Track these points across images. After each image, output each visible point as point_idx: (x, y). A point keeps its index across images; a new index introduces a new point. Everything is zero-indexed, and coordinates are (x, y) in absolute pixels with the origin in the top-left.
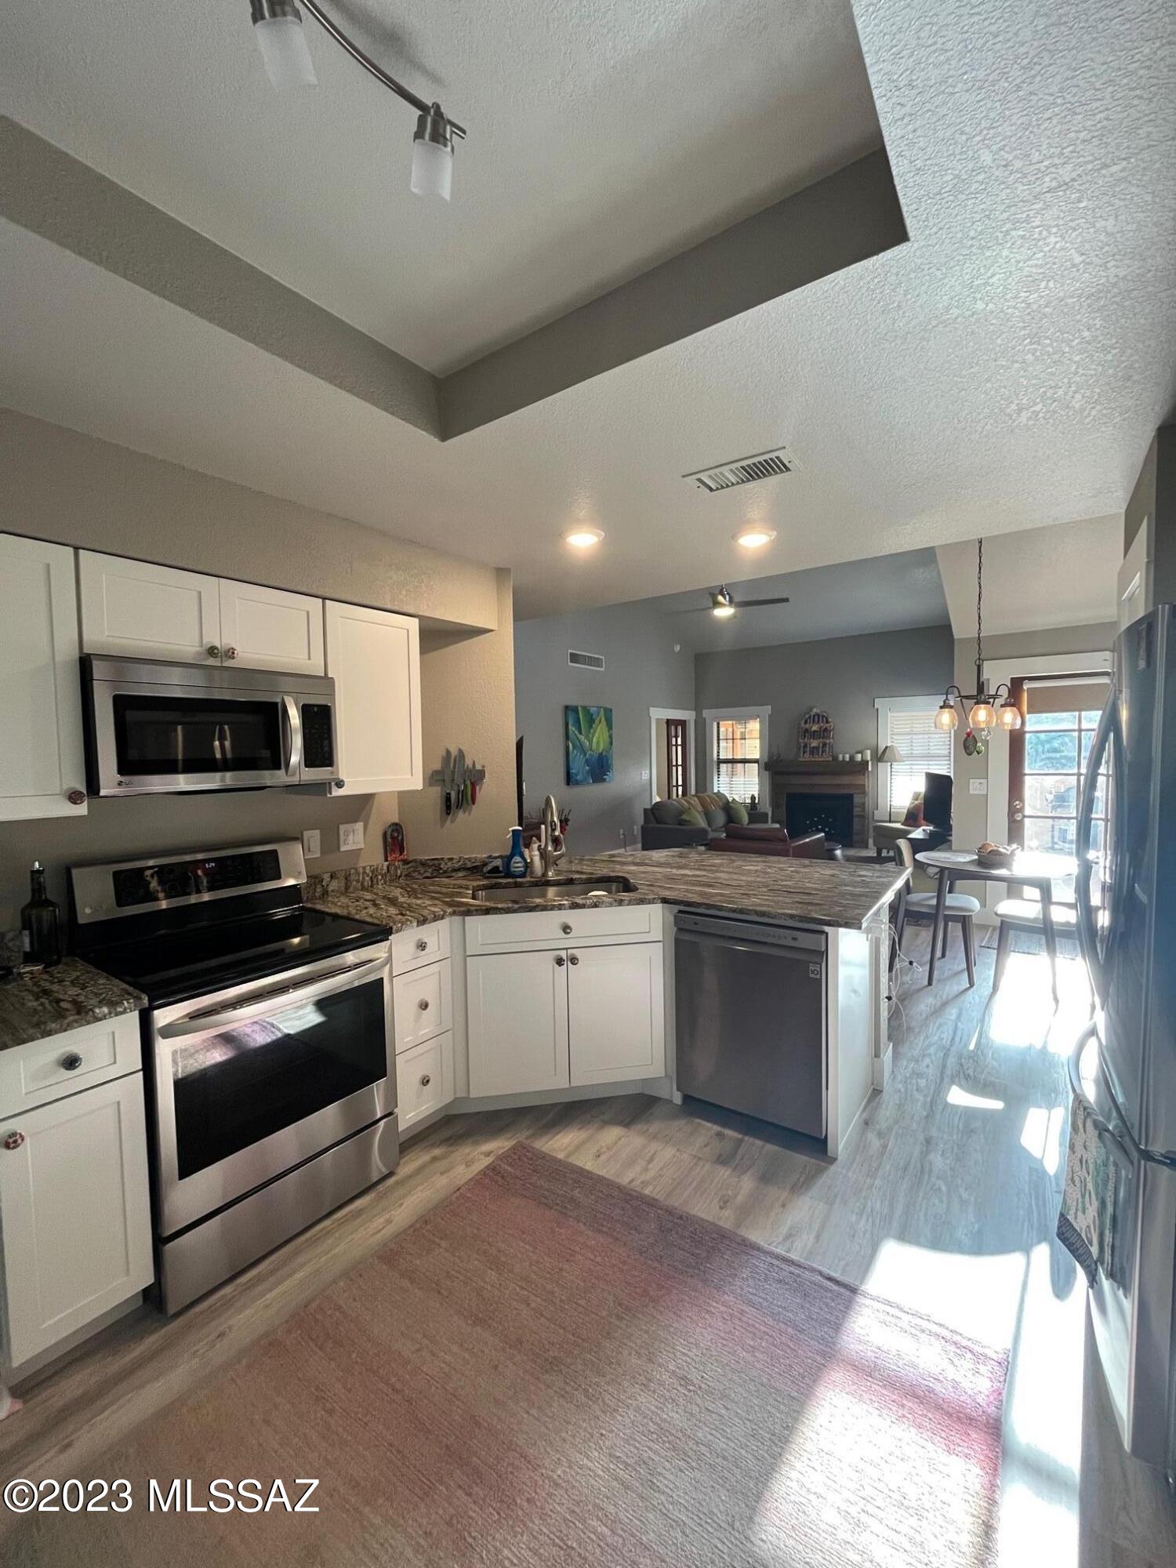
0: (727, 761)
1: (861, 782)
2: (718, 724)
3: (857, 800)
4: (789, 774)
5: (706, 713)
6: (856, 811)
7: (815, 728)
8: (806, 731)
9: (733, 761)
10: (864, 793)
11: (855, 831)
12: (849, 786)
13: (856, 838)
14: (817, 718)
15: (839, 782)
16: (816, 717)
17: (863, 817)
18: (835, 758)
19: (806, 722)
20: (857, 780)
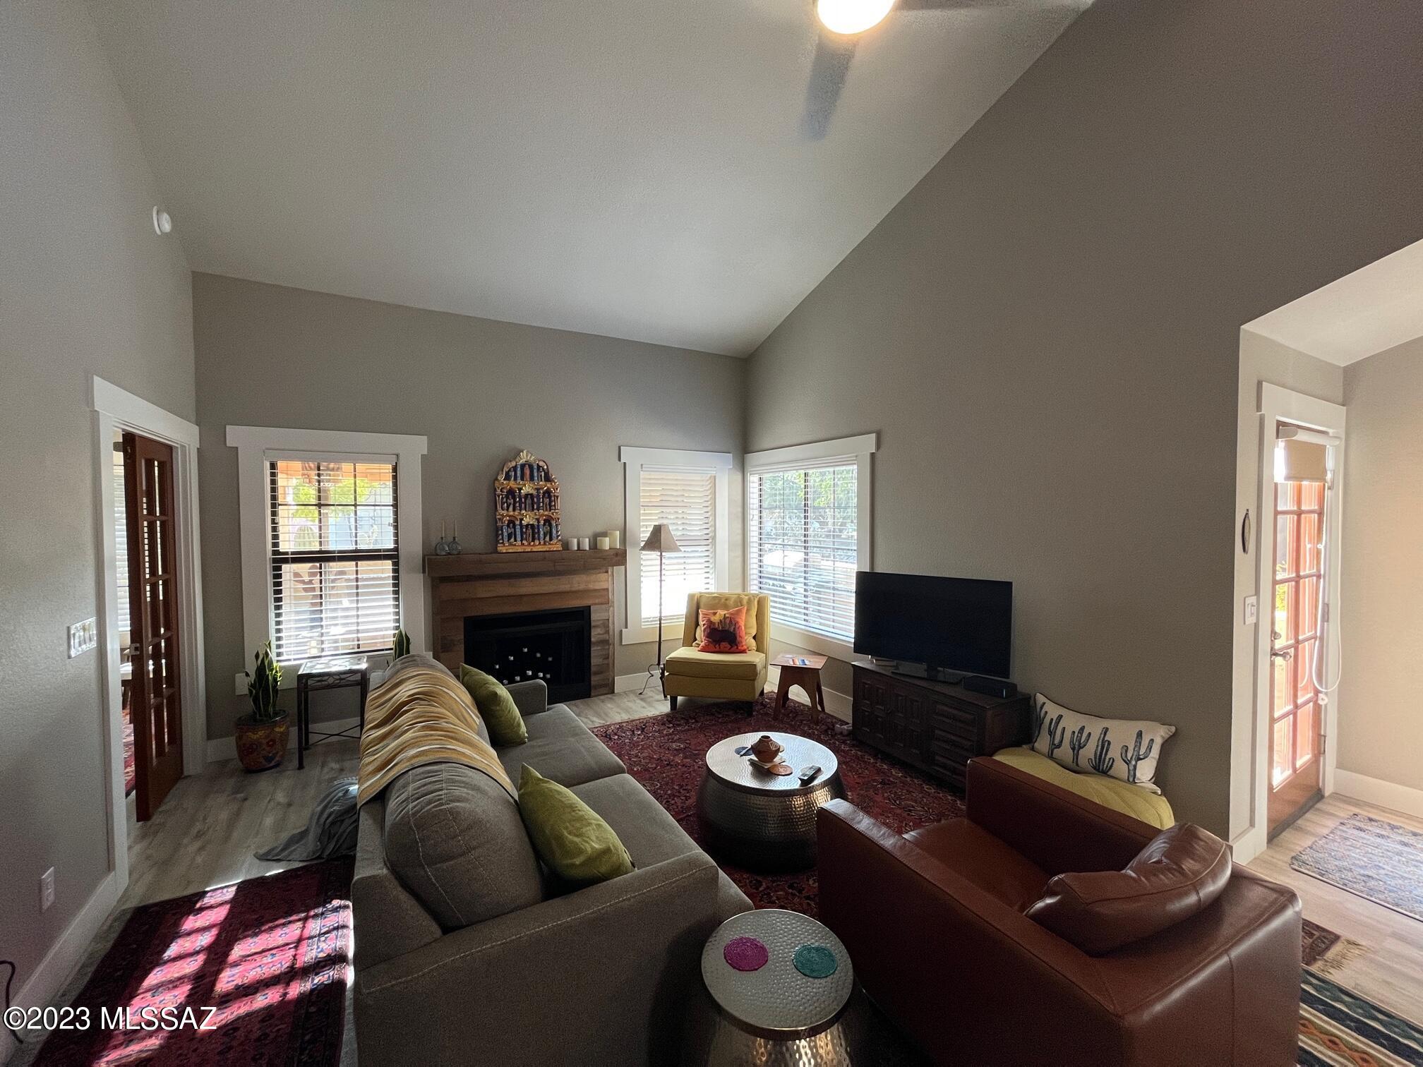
0: (300, 558)
1: (603, 585)
2: (273, 466)
3: (595, 617)
4: (469, 578)
5: (235, 435)
6: (596, 634)
7: (527, 489)
8: (511, 492)
9: (322, 557)
10: (607, 602)
11: (593, 669)
12: (586, 592)
13: (595, 679)
14: (529, 470)
15: (566, 587)
16: (527, 472)
17: (605, 643)
18: (566, 546)
19: (507, 478)
20: (599, 581)
